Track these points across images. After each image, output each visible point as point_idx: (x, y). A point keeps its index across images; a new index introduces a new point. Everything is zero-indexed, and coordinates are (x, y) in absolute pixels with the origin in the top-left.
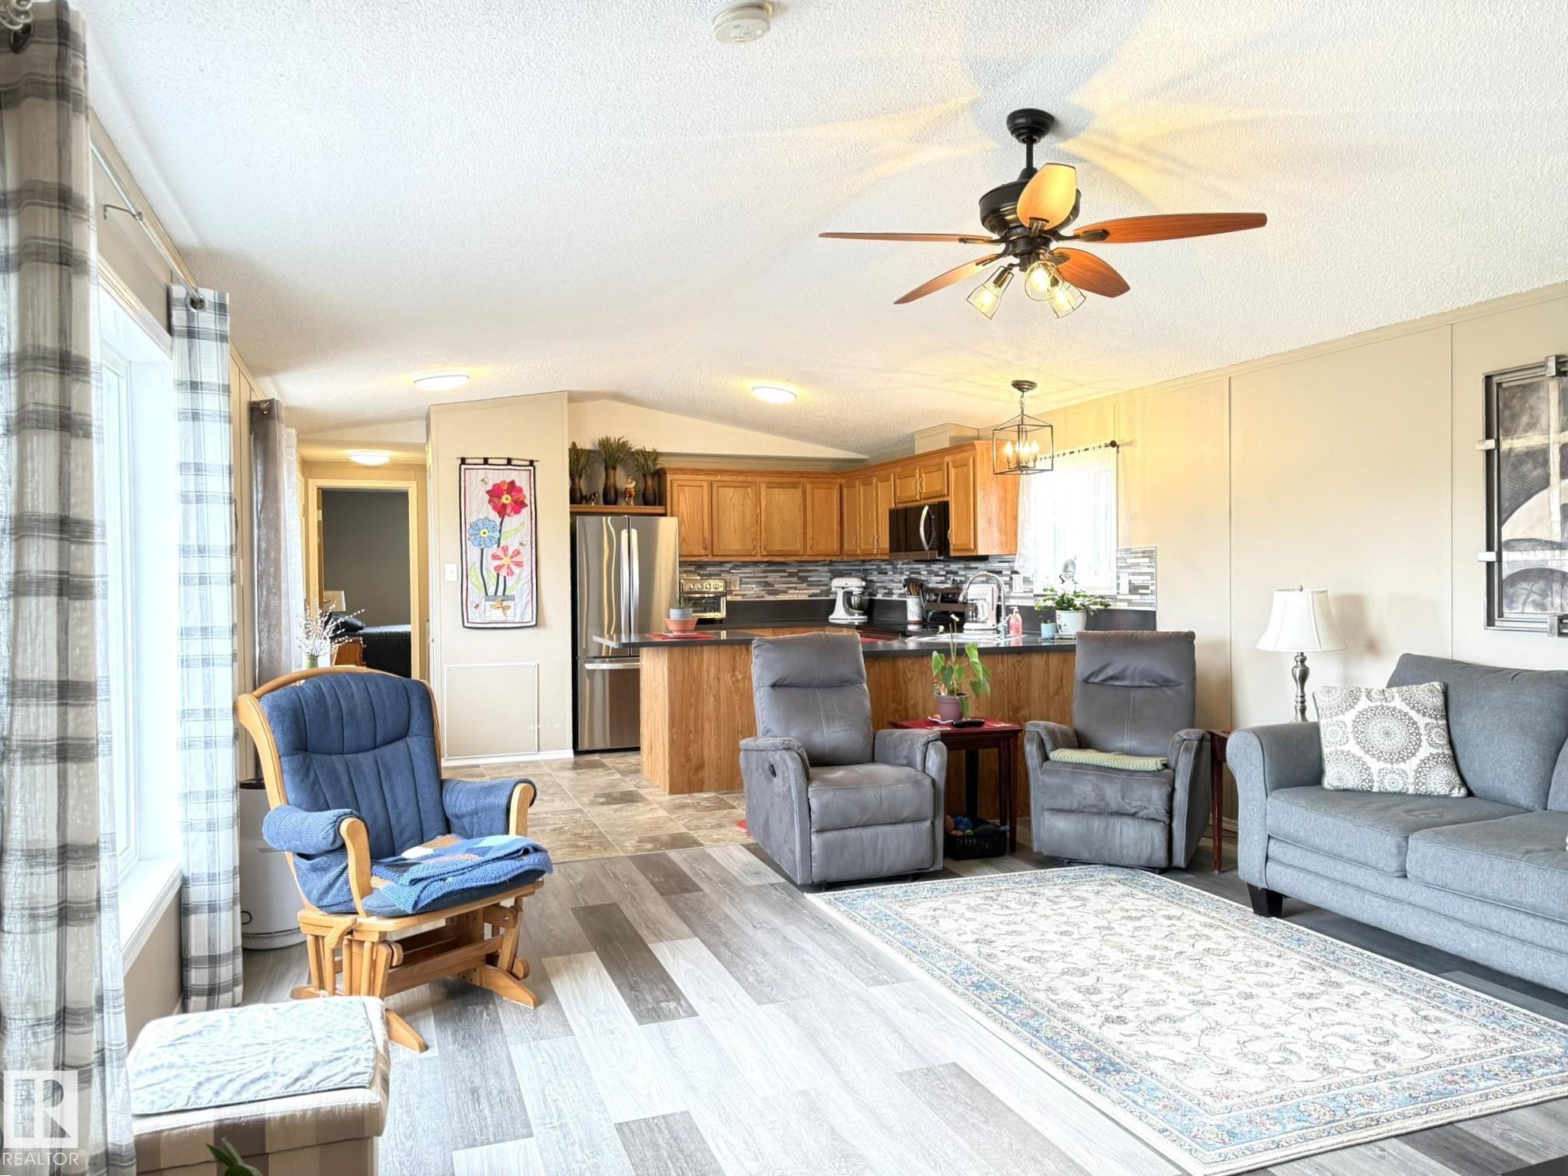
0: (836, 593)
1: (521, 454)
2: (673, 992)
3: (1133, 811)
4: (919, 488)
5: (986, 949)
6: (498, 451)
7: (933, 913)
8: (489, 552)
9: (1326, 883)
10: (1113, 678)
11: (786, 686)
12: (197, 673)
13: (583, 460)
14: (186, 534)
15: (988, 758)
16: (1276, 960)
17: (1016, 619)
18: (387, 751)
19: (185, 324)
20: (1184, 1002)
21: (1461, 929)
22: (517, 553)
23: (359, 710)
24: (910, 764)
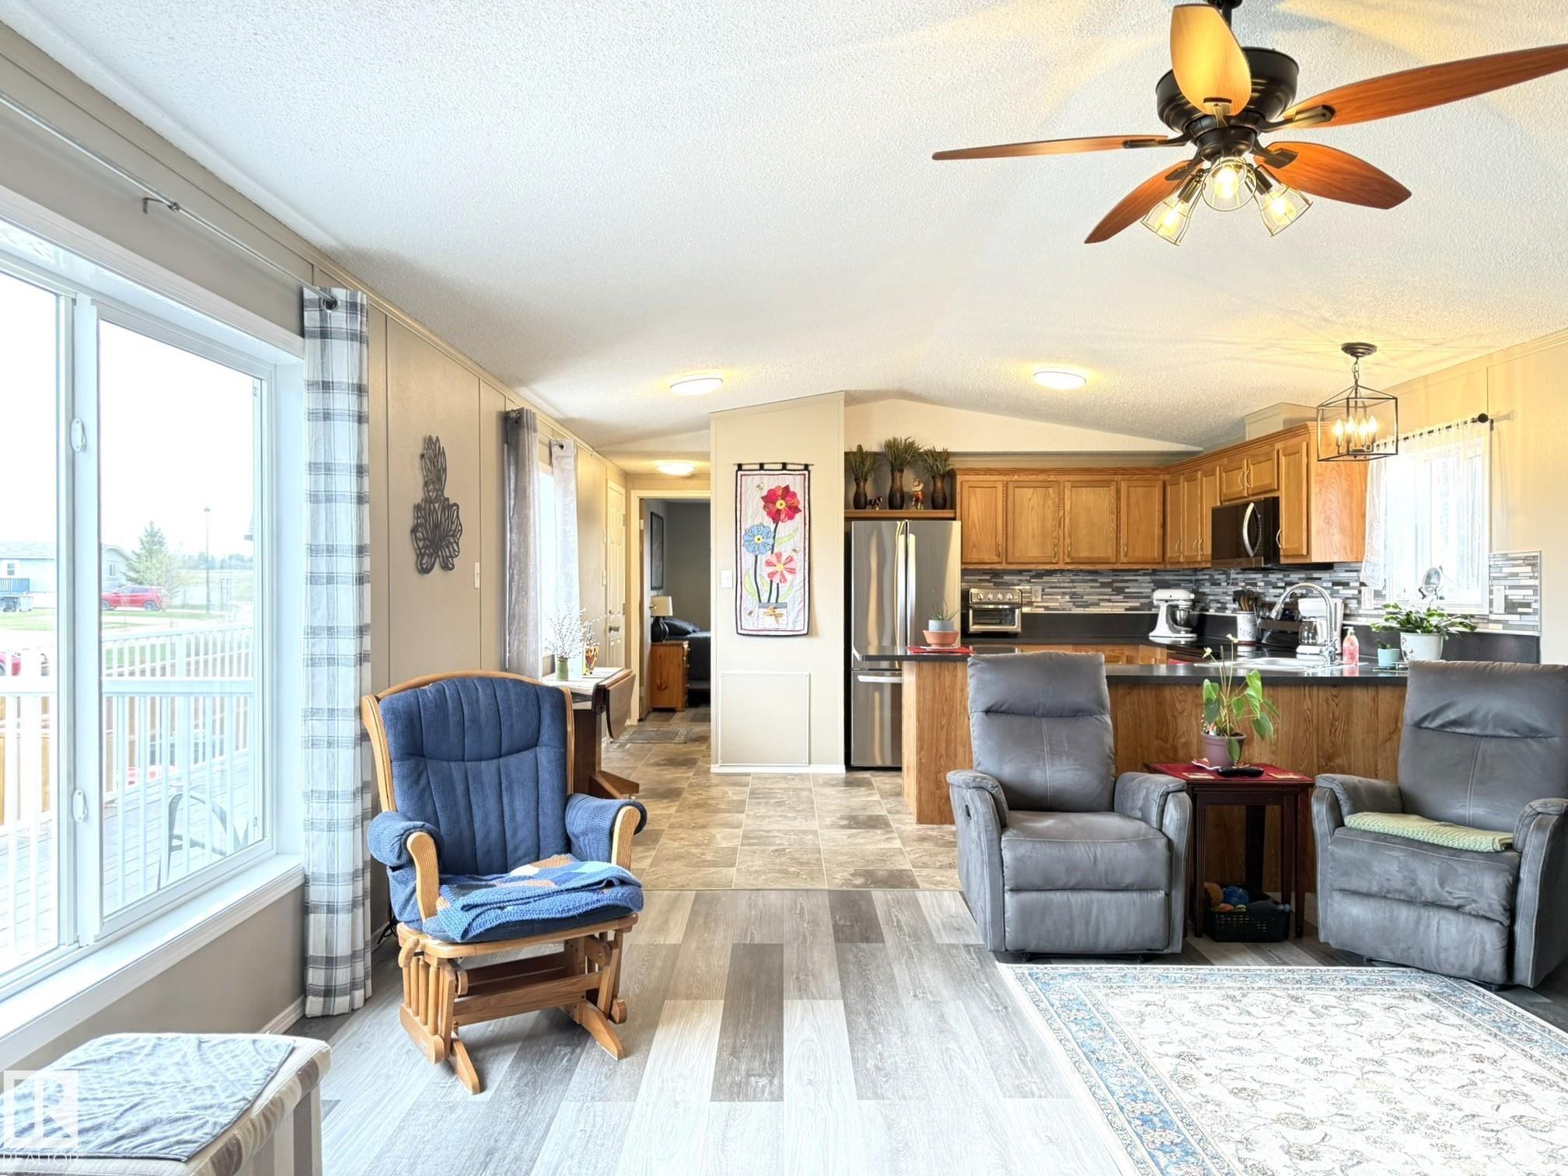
0: (1158, 607)
1: (795, 458)
2: (773, 1068)
3: (1456, 903)
4: (1247, 481)
6: (773, 457)
7: (1143, 1008)
8: (762, 559)
10: (1456, 723)
11: (1001, 712)
12: (322, 669)
13: (868, 463)
17: (1351, 642)
18: (512, 761)
19: (318, 325)
22: (790, 559)
23: (483, 716)
24: (1144, 819)
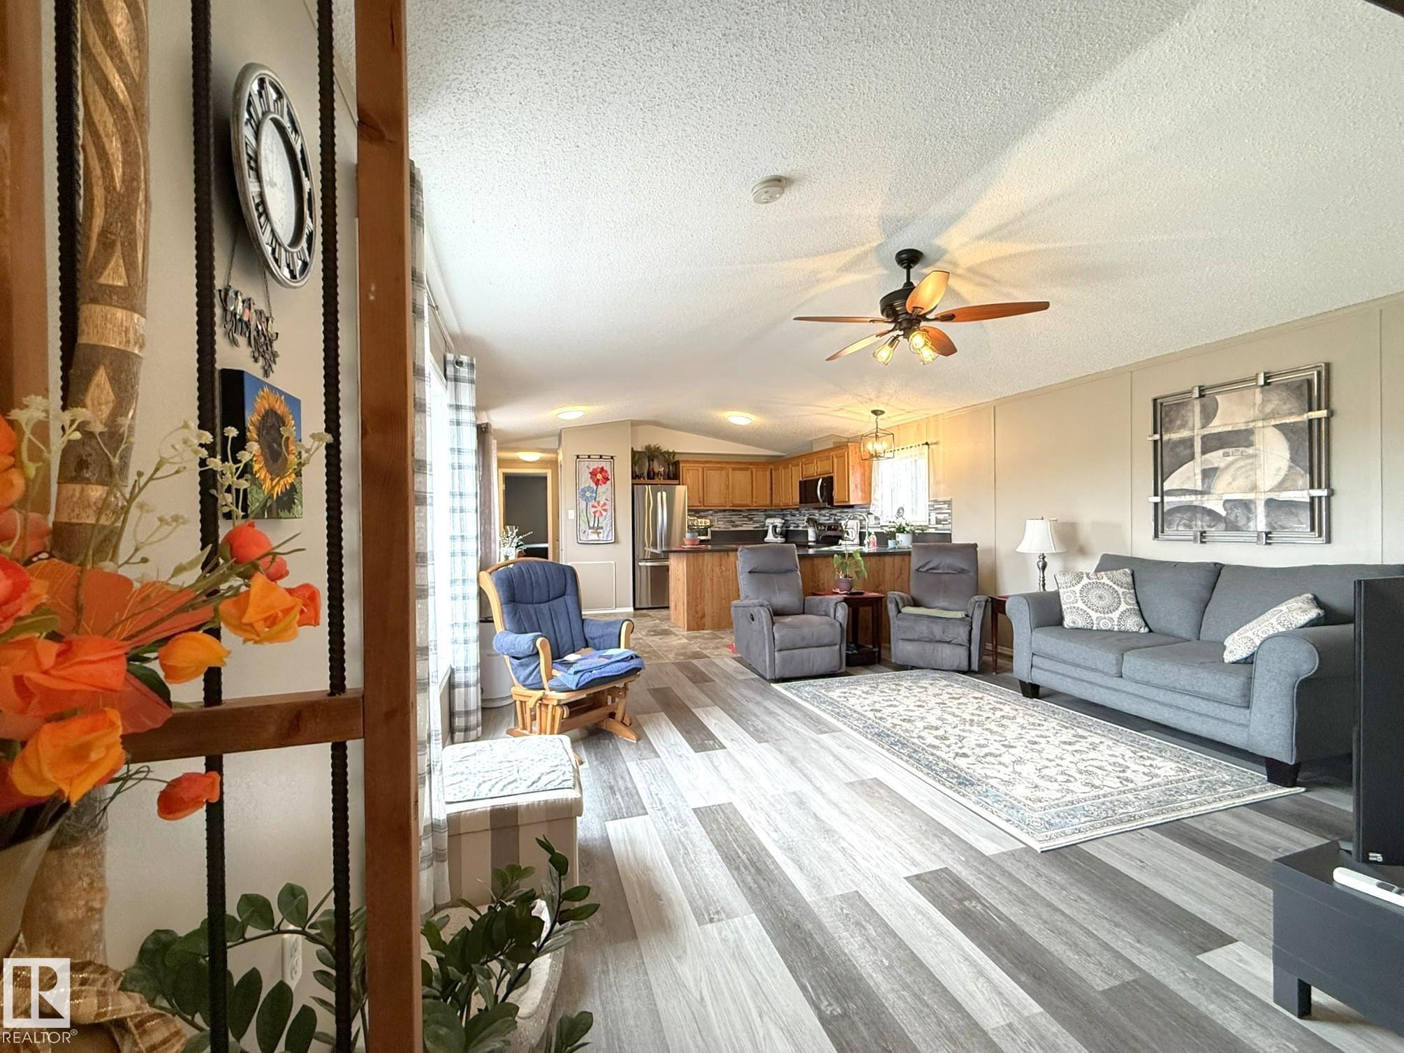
0: (768, 527)
1: (606, 453)
2: (711, 736)
3: (949, 640)
4: (815, 470)
5: (879, 715)
6: (595, 452)
7: (844, 695)
8: (590, 504)
9: (1069, 680)
10: (933, 569)
11: (757, 573)
12: (459, 559)
13: (637, 457)
14: (453, 487)
15: (865, 612)
16: (1043, 723)
17: (873, 538)
18: (555, 603)
19: (453, 374)
20: (998, 745)
21: (1159, 706)
22: (605, 504)
23: (540, 581)
24: (827, 615)
